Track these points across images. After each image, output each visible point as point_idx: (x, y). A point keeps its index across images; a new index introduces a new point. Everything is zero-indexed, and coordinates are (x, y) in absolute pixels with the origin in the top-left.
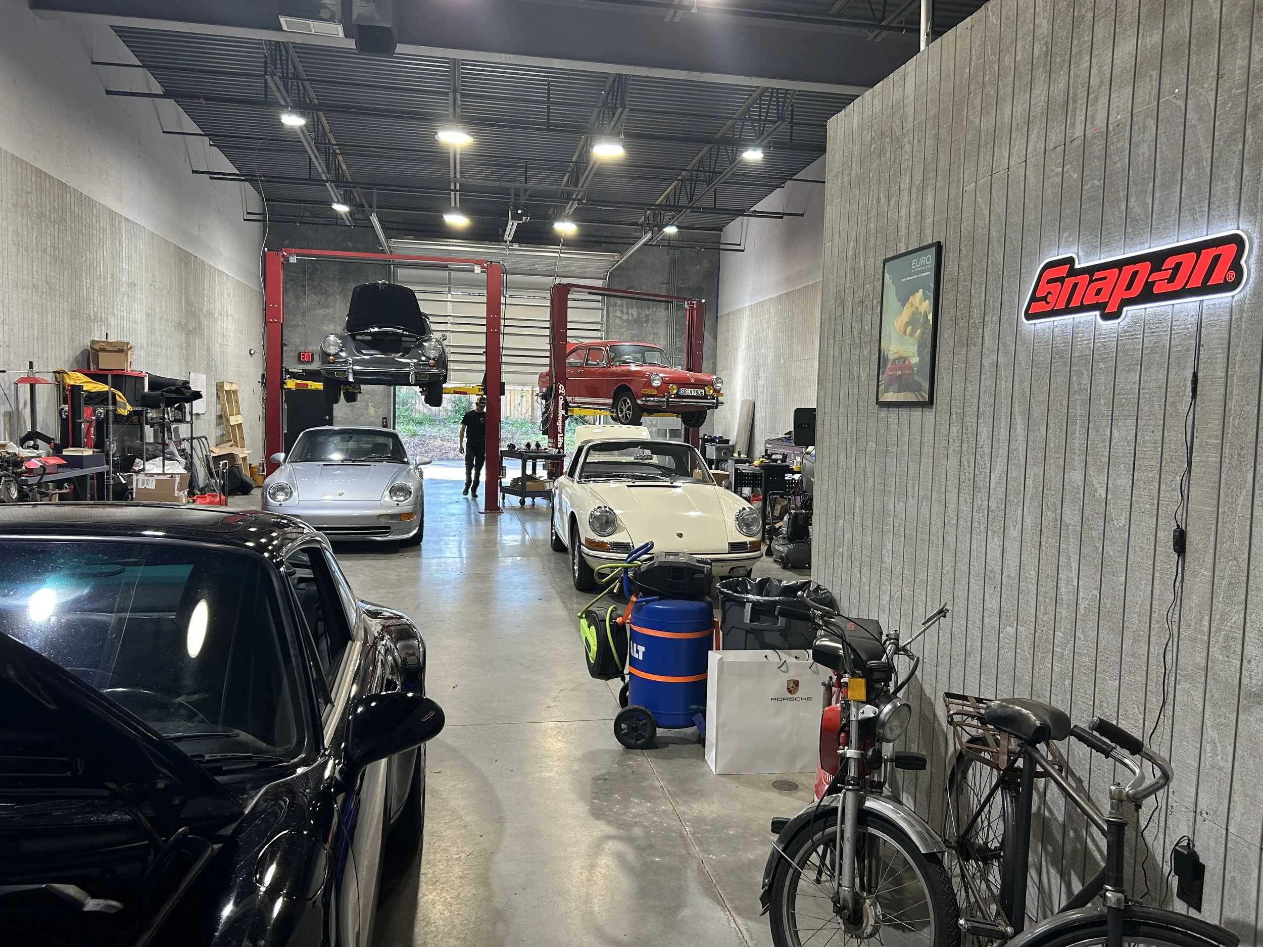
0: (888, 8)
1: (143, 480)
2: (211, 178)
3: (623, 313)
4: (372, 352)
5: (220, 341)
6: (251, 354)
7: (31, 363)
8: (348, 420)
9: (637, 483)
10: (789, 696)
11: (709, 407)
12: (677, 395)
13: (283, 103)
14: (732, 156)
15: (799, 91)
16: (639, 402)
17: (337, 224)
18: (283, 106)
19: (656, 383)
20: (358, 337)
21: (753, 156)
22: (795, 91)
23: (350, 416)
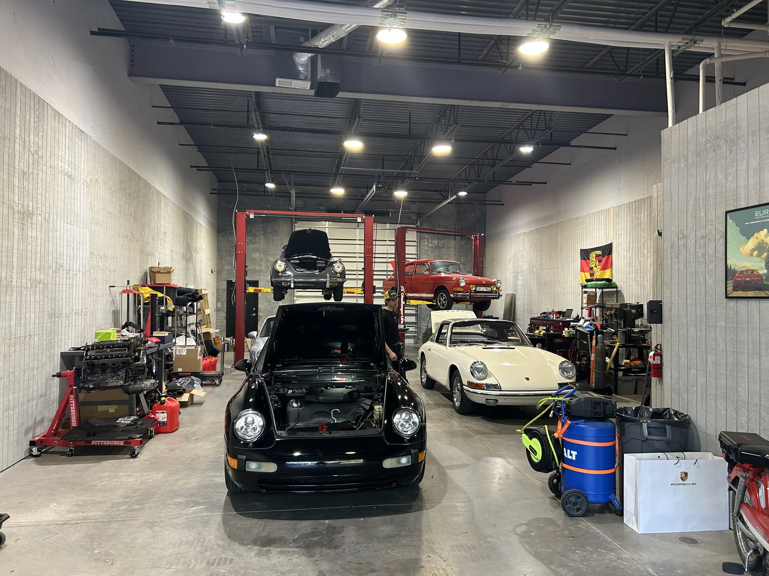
0: (629, 64)
1: (179, 350)
2: (198, 170)
3: (429, 243)
4: (302, 270)
5: (199, 265)
6: (212, 272)
7: (128, 281)
8: (267, 310)
9: (488, 346)
10: (682, 482)
11: (493, 298)
12: (476, 291)
13: (256, 126)
14: (510, 150)
15: (561, 112)
16: (452, 295)
17: (264, 195)
18: (256, 128)
19: (463, 284)
20: (292, 261)
21: (526, 150)
22: (558, 112)
23: (269, 308)
